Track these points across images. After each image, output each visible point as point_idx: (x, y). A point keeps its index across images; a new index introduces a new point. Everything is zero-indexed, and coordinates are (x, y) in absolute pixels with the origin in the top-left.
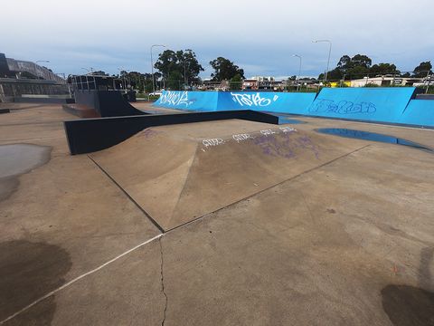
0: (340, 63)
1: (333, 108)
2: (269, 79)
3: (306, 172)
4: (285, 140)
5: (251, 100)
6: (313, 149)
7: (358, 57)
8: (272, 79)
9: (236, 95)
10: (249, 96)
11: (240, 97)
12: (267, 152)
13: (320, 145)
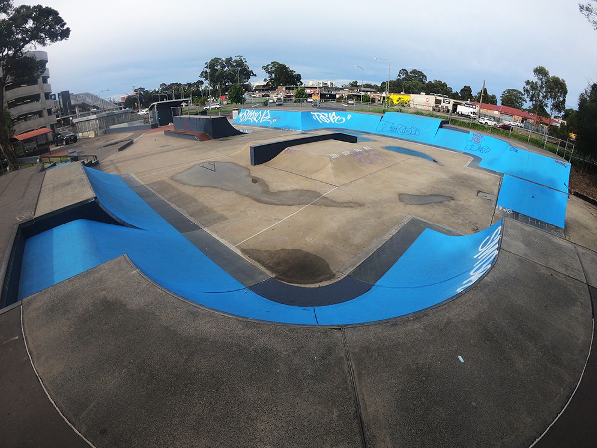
0: (399, 75)
1: (394, 129)
2: (329, 84)
3: (380, 170)
4: (367, 154)
5: (329, 118)
6: (382, 160)
7: (414, 72)
8: (332, 84)
9: (315, 114)
10: (326, 115)
11: (319, 116)
12: (360, 161)
13: (386, 158)
